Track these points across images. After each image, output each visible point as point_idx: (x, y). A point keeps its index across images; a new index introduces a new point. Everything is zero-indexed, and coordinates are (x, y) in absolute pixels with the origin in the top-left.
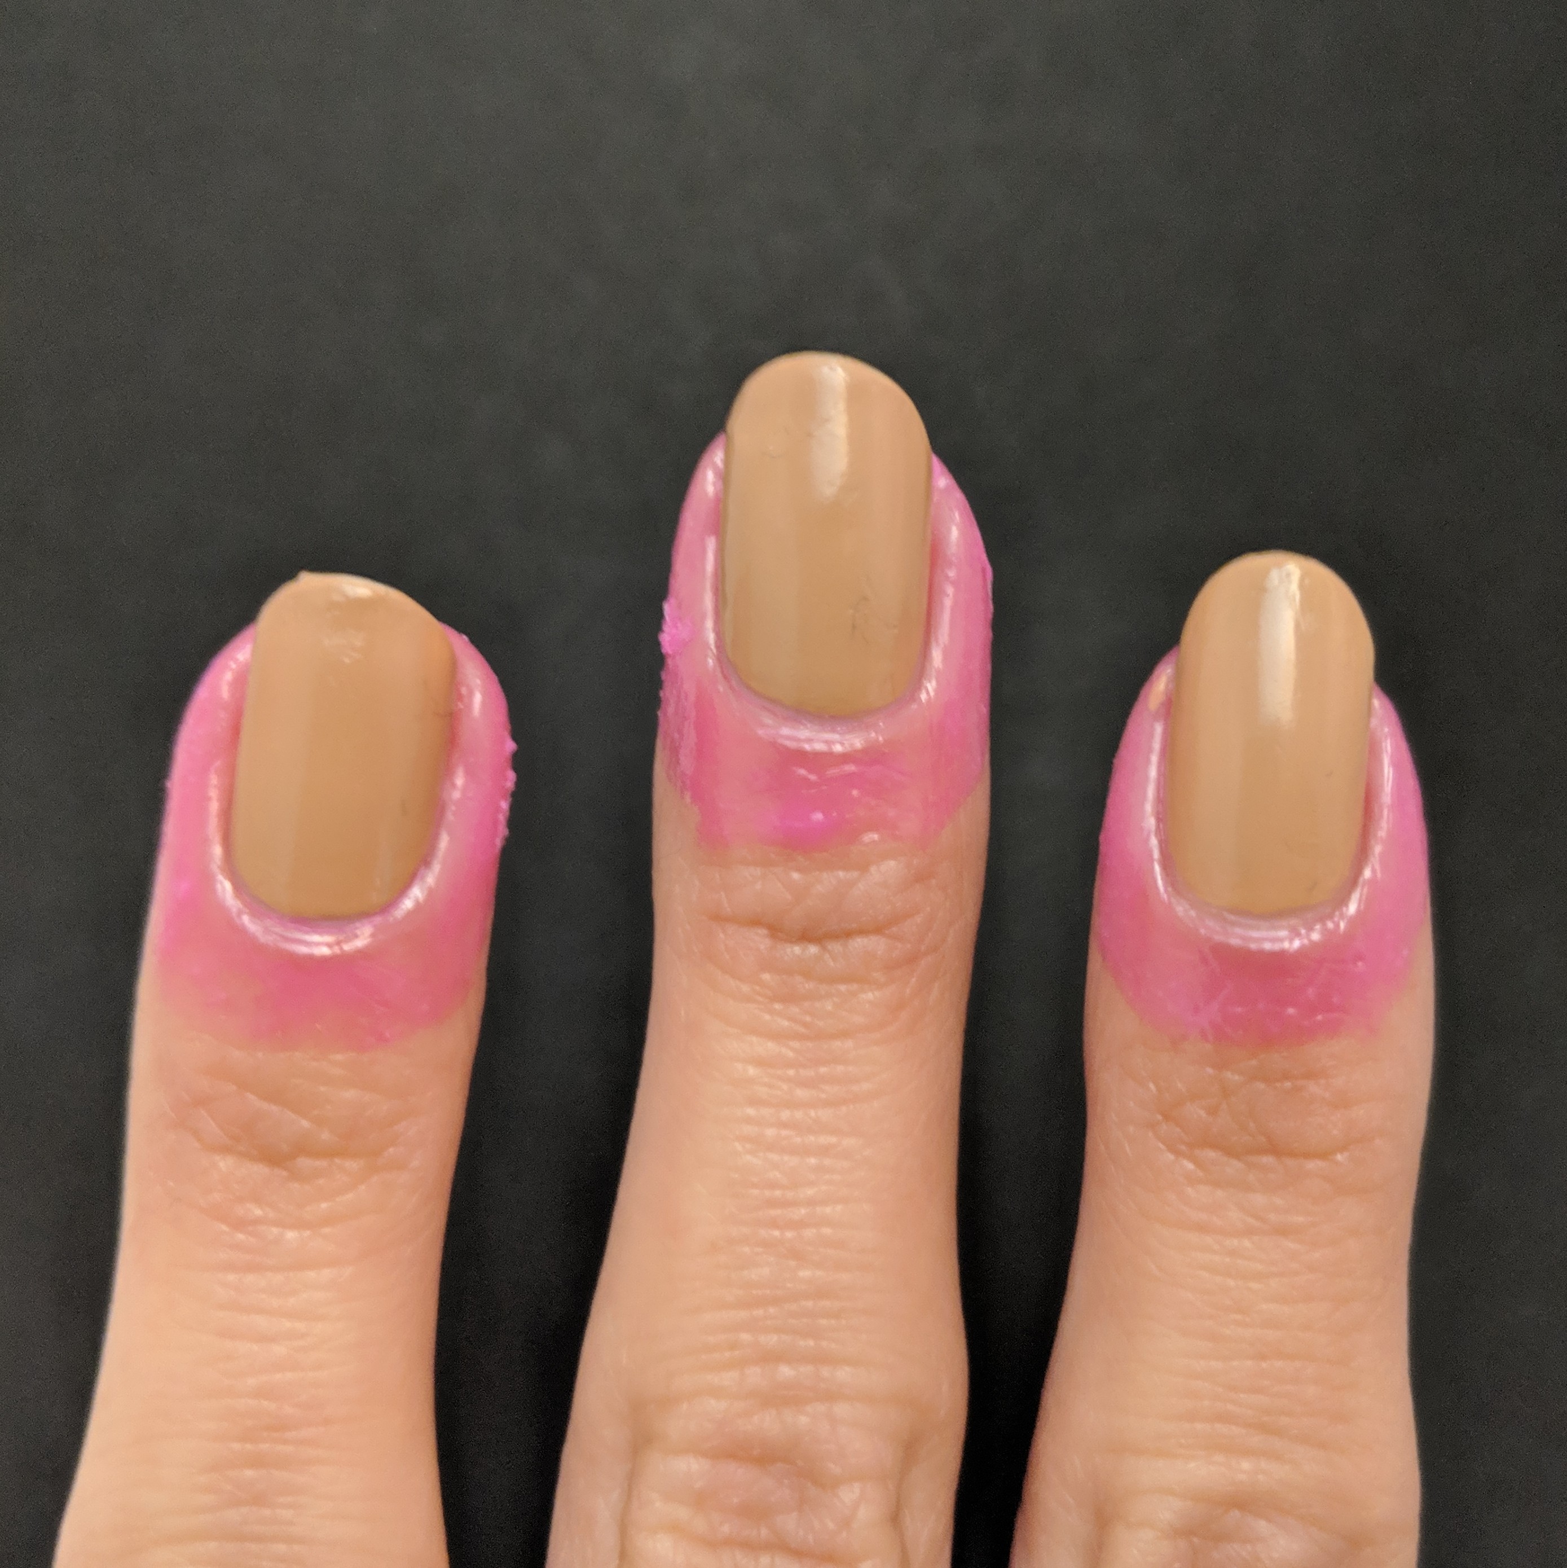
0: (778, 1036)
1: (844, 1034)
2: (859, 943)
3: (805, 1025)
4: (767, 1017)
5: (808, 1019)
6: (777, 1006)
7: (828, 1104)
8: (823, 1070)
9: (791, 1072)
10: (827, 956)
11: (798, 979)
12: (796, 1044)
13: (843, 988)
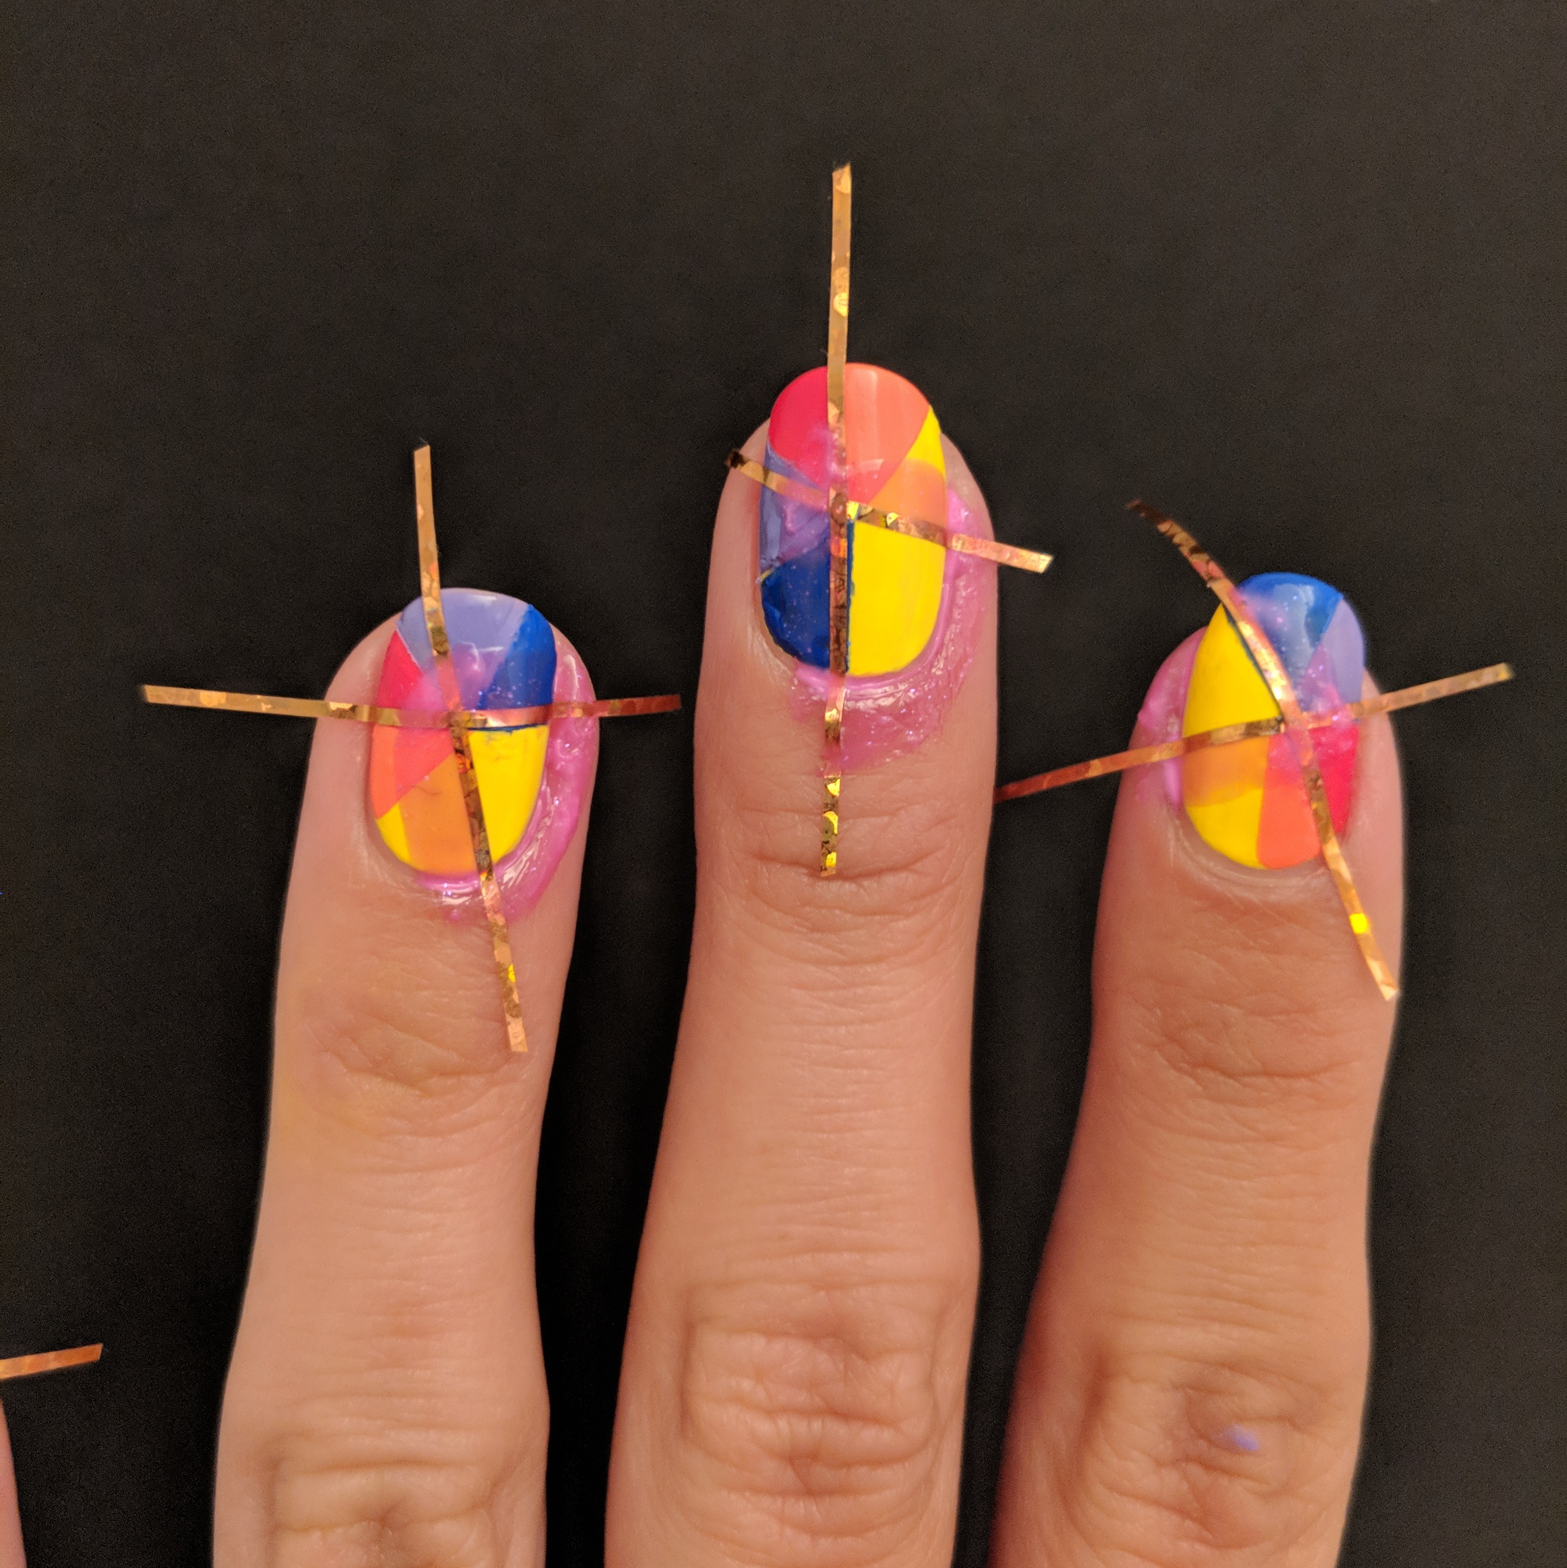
0: (819, 962)
1: (878, 959)
2: (890, 880)
3: (842, 952)
4: (810, 944)
5: (844, 946)
6: (816, 935)
7: (863, 1021)
8: (860, 991)
9: (831, 994)
10: (862, 891)
11: (837, 912)
12: (837, 969)
13: (877, 918)
